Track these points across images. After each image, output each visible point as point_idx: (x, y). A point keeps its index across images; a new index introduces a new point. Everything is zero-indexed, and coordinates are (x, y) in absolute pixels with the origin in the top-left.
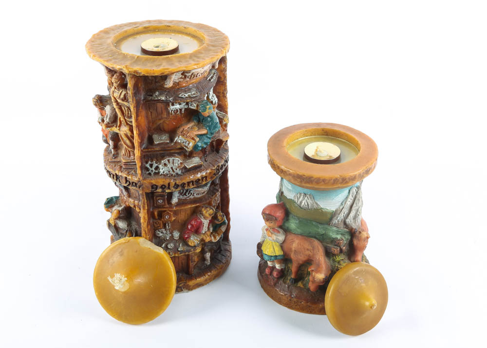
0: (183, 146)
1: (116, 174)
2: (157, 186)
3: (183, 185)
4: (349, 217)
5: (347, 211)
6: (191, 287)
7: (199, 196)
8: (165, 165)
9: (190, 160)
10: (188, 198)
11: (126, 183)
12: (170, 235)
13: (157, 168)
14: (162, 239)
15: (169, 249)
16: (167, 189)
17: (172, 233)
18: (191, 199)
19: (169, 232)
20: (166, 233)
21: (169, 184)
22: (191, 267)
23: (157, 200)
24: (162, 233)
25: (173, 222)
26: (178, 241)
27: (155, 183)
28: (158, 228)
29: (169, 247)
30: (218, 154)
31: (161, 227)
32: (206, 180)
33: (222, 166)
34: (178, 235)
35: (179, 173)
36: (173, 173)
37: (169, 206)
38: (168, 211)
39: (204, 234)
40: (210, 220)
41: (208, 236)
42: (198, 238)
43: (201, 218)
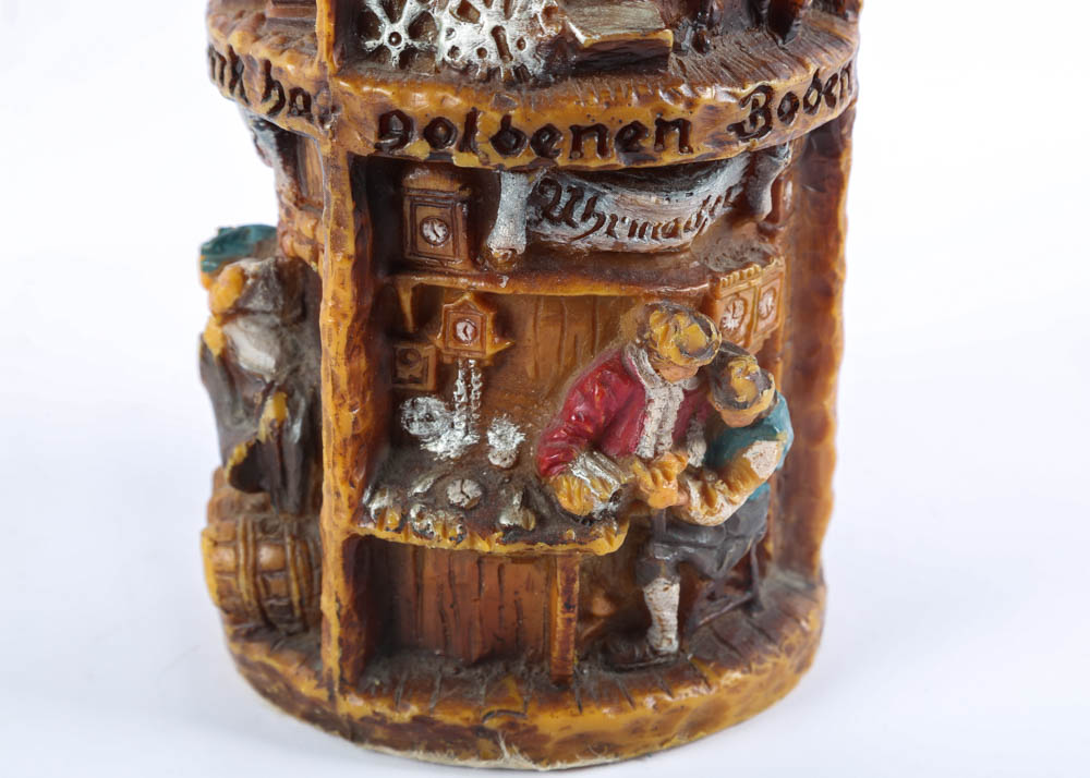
1: (231, 49)
2: (407, 122)
6: (549, 746)
7: (646, 244)
8: (467, 11)
10: (581, 245)
11: (267, 96)
12: (469, 439)
13: (423, 26)
14: (426, 451)
15: (452, 506)
16: (461, 149)
17: (482, 427)
18: (595, 253)
19: (468, 420)
20: (452, 426)
21: (471, 119)
22: (559, 636)
23: (418, 222)
24: (430, 418)
25: (491, 371)
26: (510, 478)
27: (397, 105)
28: (412, 386)
29: (454, 495)
30: (780, 42)
31: (430, 384)
32: (683, 143)
33: (795, 107)
34: (514, 446)
35: (535, 67)
36: (500, 63)
37: (475, 264)
38: (467, 297)
39: (647, 463)
40: (687, 388)
41: (667, 477)
42: (611, 480)
43: (641, 371)
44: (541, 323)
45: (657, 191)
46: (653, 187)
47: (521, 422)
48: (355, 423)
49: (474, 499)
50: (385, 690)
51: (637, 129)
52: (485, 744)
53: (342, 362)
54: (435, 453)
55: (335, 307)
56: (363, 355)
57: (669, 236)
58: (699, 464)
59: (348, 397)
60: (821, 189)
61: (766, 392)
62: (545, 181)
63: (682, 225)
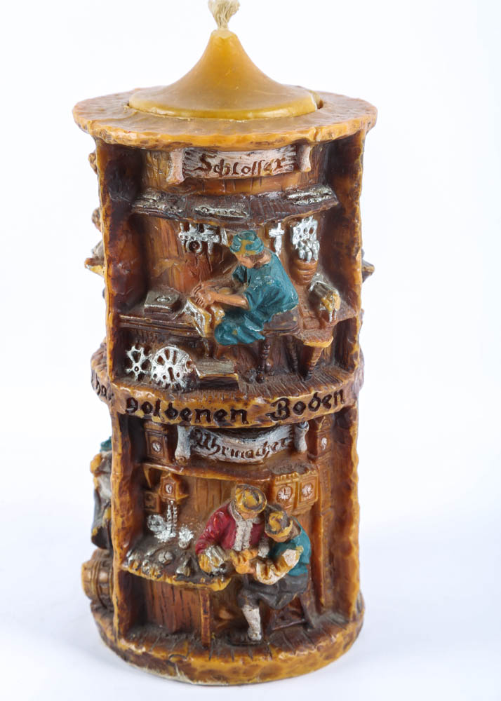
0: (192, 324)
2: (136, 402)
3: (186, 414)
6: (196, 673)
7: (239, 459)
8: (160, 360)
10: (212, 457)
12: (173, 535)
13: (146, 365)
14: (156, 538)
15: (159, 562)
16: (155, 415)
17: (177, 530)
18: (218, 461)
19: (172, 527)
20: (166, 528)
21: (158, 403)
22: (203, 625)
23: (151, 442)
24: (158, 524)
25: (182, 506)
26: (186, 553)
27: (132, 395)
28: (151, 510)
29: (161, 558)
30: (303, 380)
31: (157, 510)
32: (244, 419)
33: (304, 407)
34: (189, 540)
35: (183, 385)
36: (170, 382)
37: (172, 461)
38: (169, 475)
39: (238, 553)
40: (254, 522)
41: (245, 560)
42: (220, 558)
43: (234, 513)
44: (199, 489)
45: (239, 438)
46: (238, 436)
47: (192, 528)
48: (123, 523)
49: (168, 561)
50: (136, 640)
51: (224, 413)
52: (171, 669)
53: (117, 496)
54: (159, 539)
55: (115, 474)
56: (128, 495)
57: (249, 457)
58: (264, 557)
59: (120, 511)
60: (343, 443)
61: (286, 528)
62: (196, 430)
63: (255, 453)
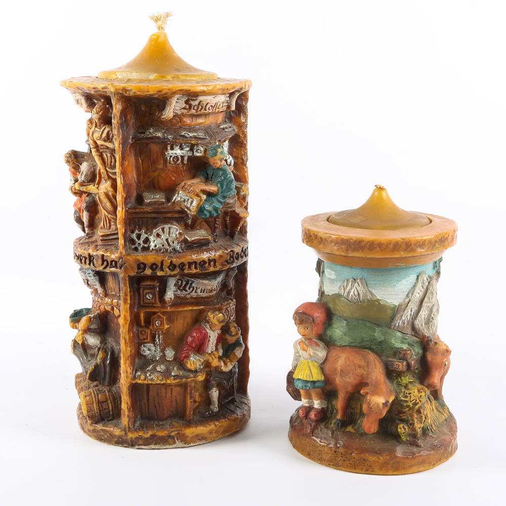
0: (183, 207)
1: (89, 254)
2: (145, 265)
3: (182, 266)
4: (419, 318)
5: (416, 308)
6: (188, 439)
7: (204, 295)
8: (158, 235)
9: (193, 232)
10: (188, 296)
11: (102, 264)
12: (161, 354)
13: (147, 241)
15: (158, 372)
16: (160, 271)
17: (164, 350)
18: (192, 298)
19: (159, 349)
20: (155, 351)
21: (162, 262)
22: (189, 407)
23: (144, 294)
24: (149, 349)
25: (165, 334)
27: (142, 261)
28: (144, 341)
29: (158, 369)
30: (232, 240)
31: (149, 339)
32: (215, 265)
33: (239, 256)
34: (173, 355)
35: (178, 248)
36: (168, 247)
37: (161, 304)
38: (158, 313)
39: (210, 354)
40: (219, 333)
41: (215, 358)
42: (201, 359)
43: (207, 329)
45: (207, 280)
47: (173, 347)
48: (131, 351)
49: (164, 370)
50: (141, 429)
51: (204, 262)
52: (170, 440)
53: (127, 334)
54: (151, 359)
56: (132, 332)
57: (210, 292)
59: (129, 344)
62: (179, 279)
63: (213, 289)
